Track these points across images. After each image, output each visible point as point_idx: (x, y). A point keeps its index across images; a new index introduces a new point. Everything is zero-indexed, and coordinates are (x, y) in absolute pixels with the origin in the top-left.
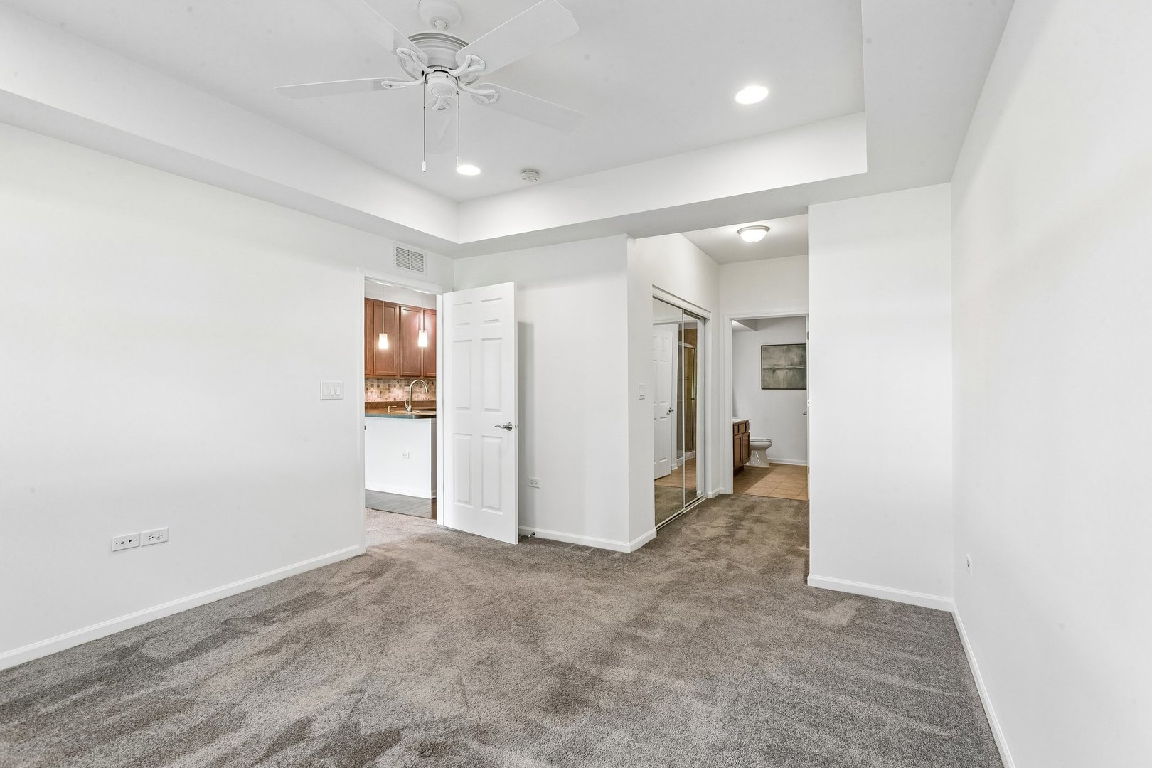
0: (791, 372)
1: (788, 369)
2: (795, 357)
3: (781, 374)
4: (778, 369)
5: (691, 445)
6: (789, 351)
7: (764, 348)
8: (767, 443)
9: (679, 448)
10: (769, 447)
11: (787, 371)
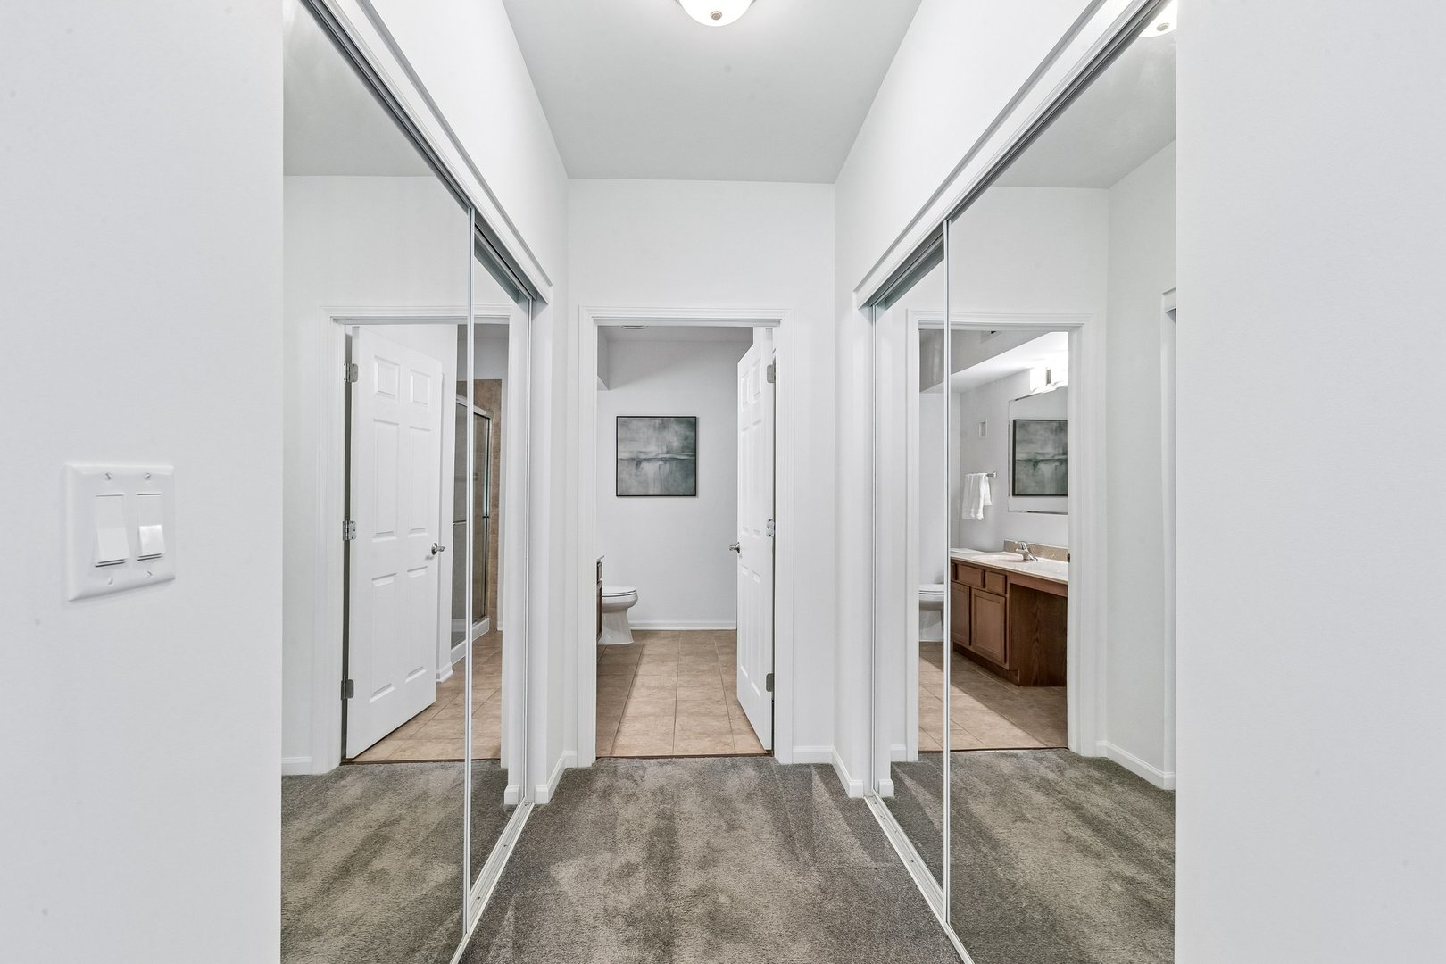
0: (668, 466)
1: (662, 459)
2: (674, 438)
3: (650, 469)
4: (646, 460)
5: (485, 607)
6: (665, 427)
7: (622, 421)
8: (630, 599)
9: (458, 613)
10: (633, 604)
11: (661, 463)
